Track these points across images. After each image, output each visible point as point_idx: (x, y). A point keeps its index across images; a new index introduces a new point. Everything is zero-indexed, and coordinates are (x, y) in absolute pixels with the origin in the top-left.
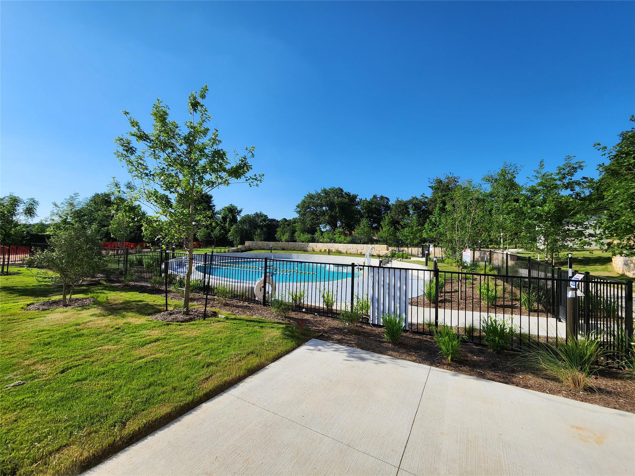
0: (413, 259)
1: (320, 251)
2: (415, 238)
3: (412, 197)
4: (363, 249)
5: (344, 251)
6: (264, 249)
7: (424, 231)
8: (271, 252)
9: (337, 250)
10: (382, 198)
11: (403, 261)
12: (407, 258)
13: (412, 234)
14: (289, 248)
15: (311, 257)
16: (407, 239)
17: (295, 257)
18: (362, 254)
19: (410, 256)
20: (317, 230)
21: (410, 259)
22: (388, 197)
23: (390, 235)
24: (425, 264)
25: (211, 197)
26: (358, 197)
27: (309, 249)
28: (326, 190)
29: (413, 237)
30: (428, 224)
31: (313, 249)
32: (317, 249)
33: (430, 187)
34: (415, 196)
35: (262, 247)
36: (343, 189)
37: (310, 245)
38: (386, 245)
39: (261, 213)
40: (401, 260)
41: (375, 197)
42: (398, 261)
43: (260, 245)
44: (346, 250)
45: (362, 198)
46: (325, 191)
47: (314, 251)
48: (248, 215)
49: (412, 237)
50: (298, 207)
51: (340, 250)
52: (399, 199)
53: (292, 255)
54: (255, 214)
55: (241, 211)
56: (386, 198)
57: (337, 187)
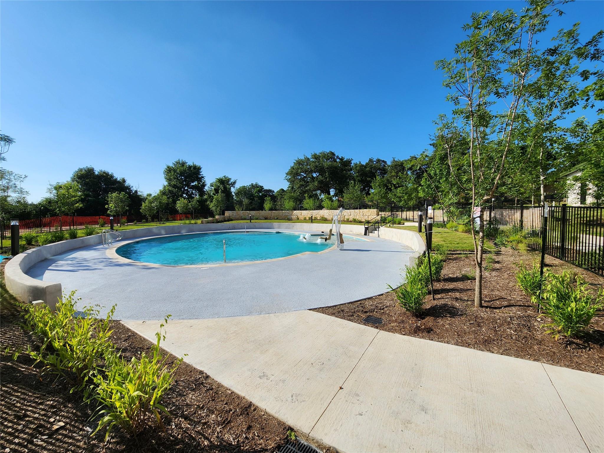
0: (407, 224)
1: (305, 219)
2: (410, 199)
3: (411, 157)
4: (351, 215)
5: (329, 218)
6: (245, 219)
7: (419, 189)
8: (251, 222)
9: (322, 218)
10: (378, 161)
11: (392, 227)
12: (399, 223)
13: (406, 194)
14: (272, 217)
15: (293, 226)
16: (401, 201)
17: (276, 227)
18: (350, 220)
19: (404, 221)
20: (305, 197)
21: (404, 224)
22: (385, 160)
23: (382, 198)
24: (417, 229)
25: (199, 168)
26: (352, 162)
27: (294, 217)
28: (316, 154)
29: (408, 199)
30: (426, 179)
31: (297, 217)
32: (301, 217)
33: (431, 144)
34: (413, 155)
35: (243, 217)
36: (335, 153)
37: (294, 213)
38: (376, 210)
39: (256, 184)
40: (390, 225)
41: (371, 161)
42: (387, 227)
43: (241, 215)
44: (332, 216)
45: (356, 163)
46: (315, 157)
47: (298, 219)
48: (244, 186)
49: (406, 197)
50: (287, 174)
51: (325, 217)
52: (396, 160)
53: (273, 224)
54: (250, 185)
55: (235, 183)
56: (383, 161)
57: (328, 151)
